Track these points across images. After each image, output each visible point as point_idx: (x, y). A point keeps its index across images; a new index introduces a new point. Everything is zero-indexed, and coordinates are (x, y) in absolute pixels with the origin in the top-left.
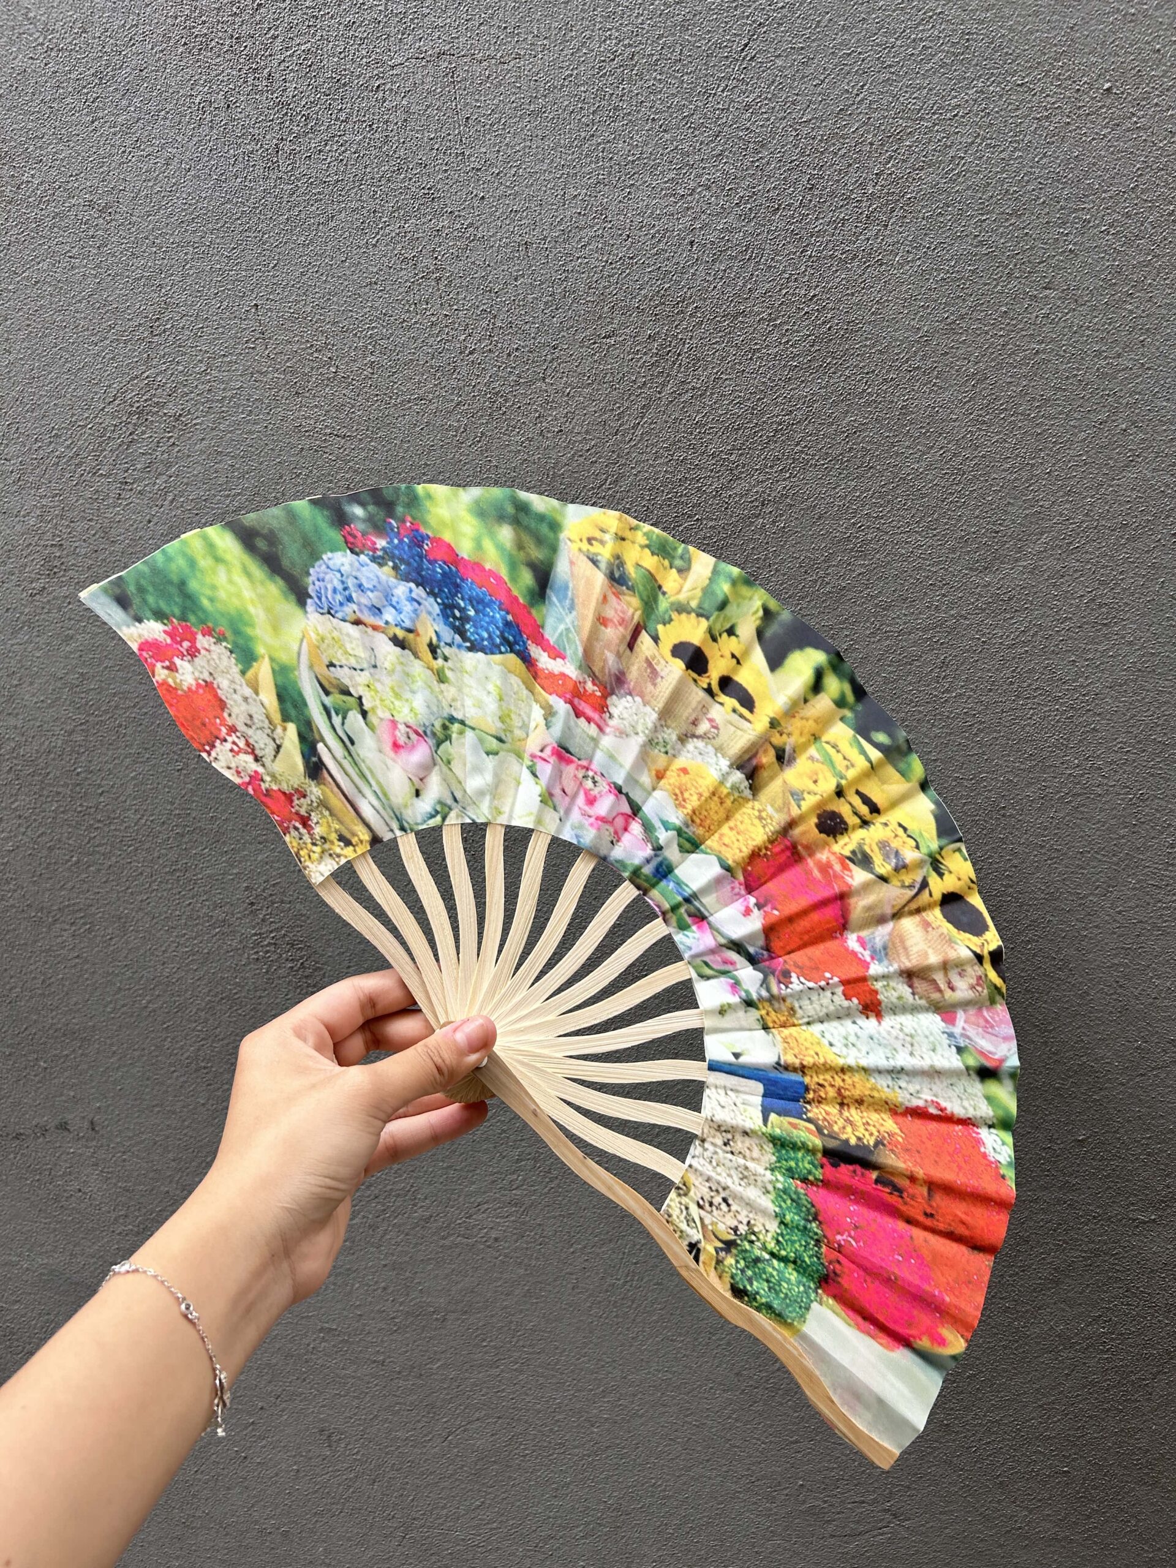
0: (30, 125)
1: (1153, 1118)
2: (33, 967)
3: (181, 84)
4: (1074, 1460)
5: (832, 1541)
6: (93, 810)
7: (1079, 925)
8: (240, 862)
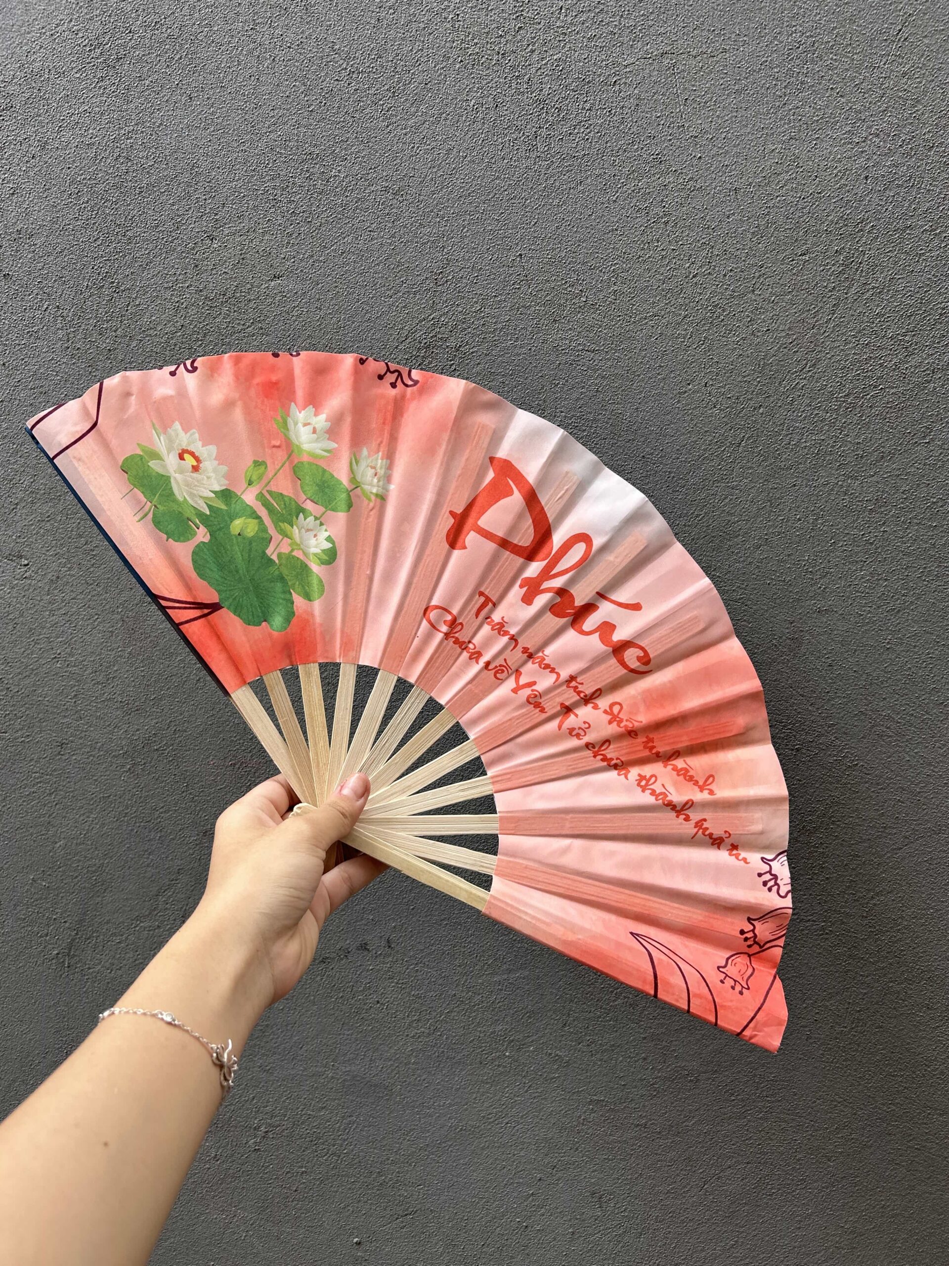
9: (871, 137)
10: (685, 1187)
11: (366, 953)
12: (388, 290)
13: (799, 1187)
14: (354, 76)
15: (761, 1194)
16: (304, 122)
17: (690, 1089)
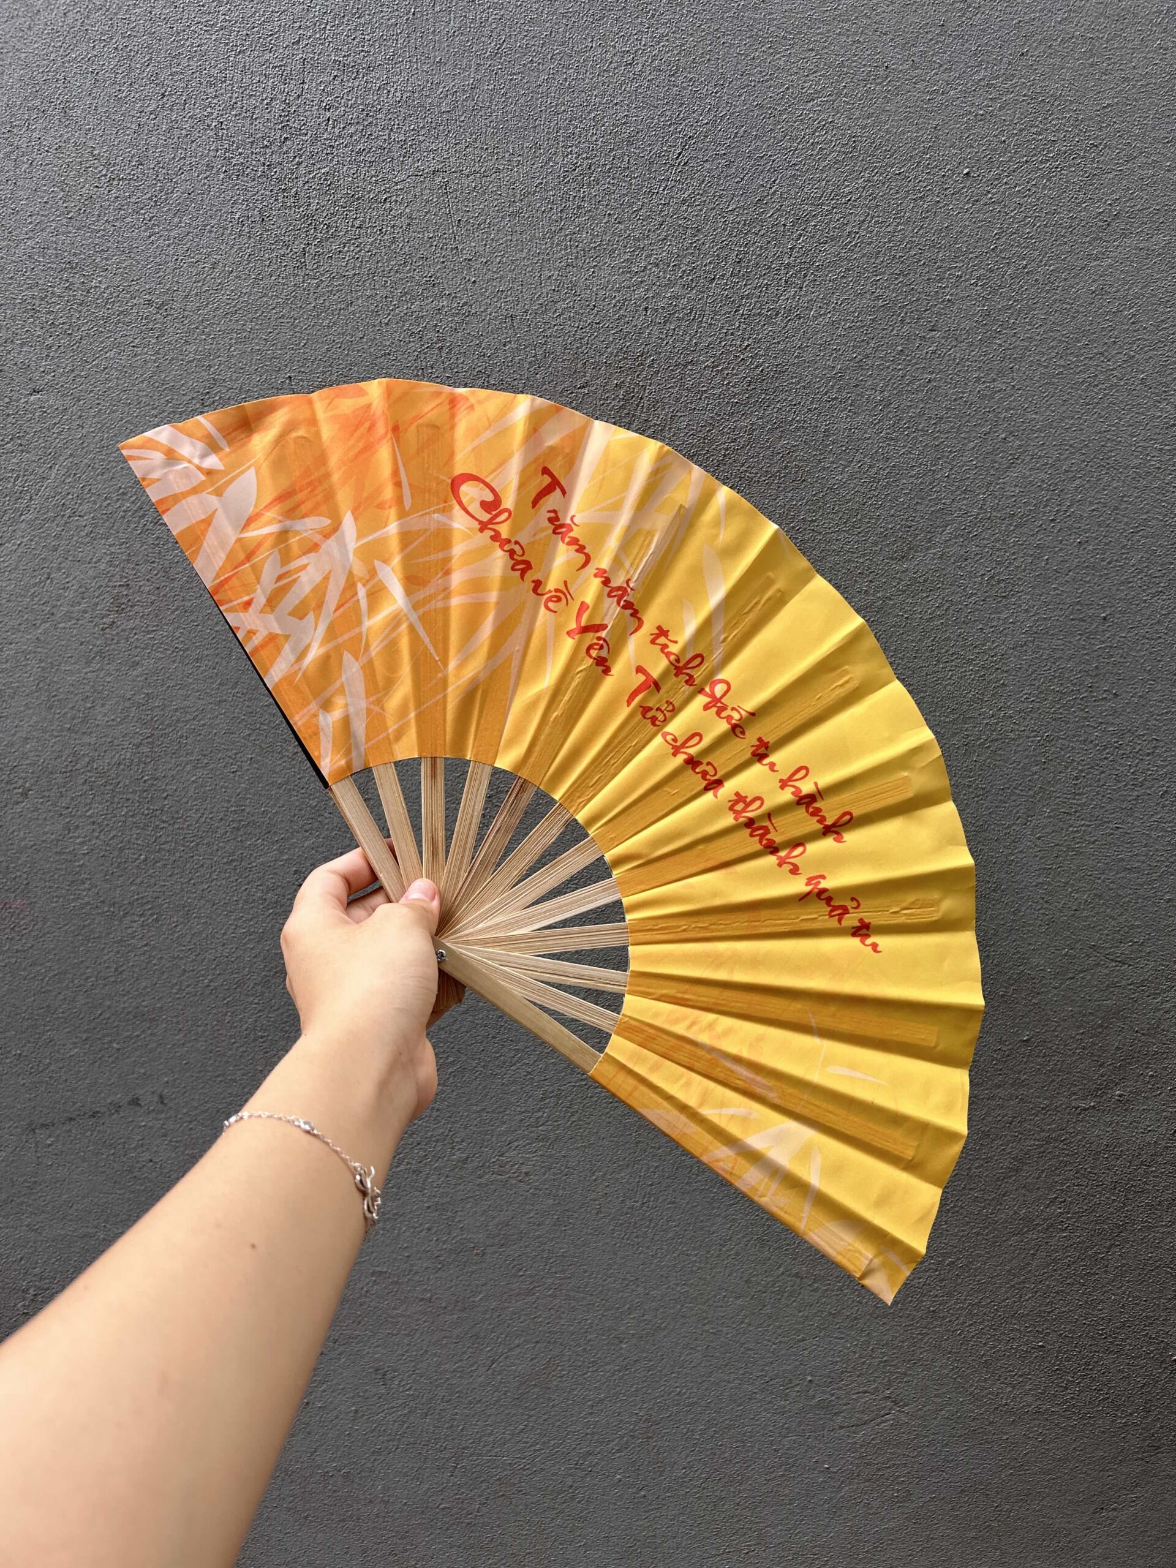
0: (97, 241)
1: (1084, 1016)
2: (106, 958)
3: (224, 203)
4: (1048, 1334)
5: (842, 1432)
6: (159, 812)
7: (1006, 852)
8: (289, 849)
9: (650, 267)
10: (472, 1366)
11: (137, 1108)
12: (153, 409)
13: (591, 1369)
14: (115, 183)
15: (551, 1376)
16: (63, 229)
17: (476, 1263)
